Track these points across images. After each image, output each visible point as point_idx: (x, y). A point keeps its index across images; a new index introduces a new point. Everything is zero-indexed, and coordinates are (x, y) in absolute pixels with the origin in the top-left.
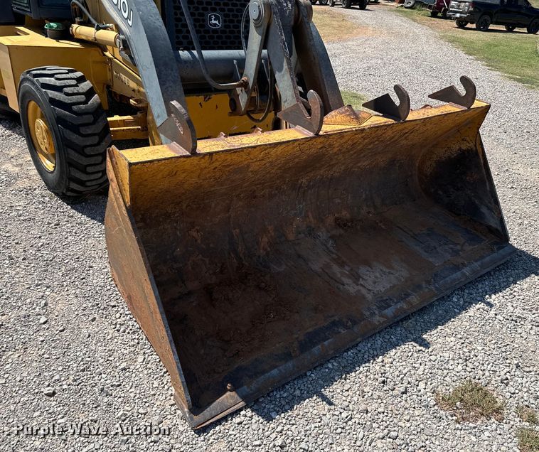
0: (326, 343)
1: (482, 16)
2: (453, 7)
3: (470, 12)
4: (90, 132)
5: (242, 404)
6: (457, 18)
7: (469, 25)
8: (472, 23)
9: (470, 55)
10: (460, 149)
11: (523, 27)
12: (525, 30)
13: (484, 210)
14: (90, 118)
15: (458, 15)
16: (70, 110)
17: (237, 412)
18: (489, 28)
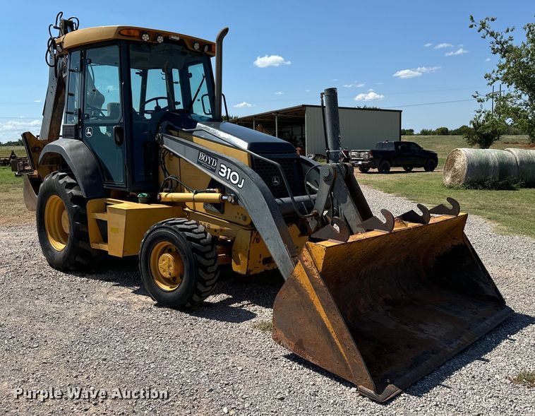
0: (427, 362)
1: (381, 161)
2: (354, 156)
3: (371, 159)
4: (210, 256)
5: (399, 391)
6: (359, 165)
7: (371, 170)
8: (374, 168)
9: (389, 193)
10: (453, 245)
11: (420, 167)
12: (423, 169)
13: (482, 285)
14: (209, 248)
15: (360, 163)
16: (200, 243)
17: (399, 395)
18: (391, 170)
